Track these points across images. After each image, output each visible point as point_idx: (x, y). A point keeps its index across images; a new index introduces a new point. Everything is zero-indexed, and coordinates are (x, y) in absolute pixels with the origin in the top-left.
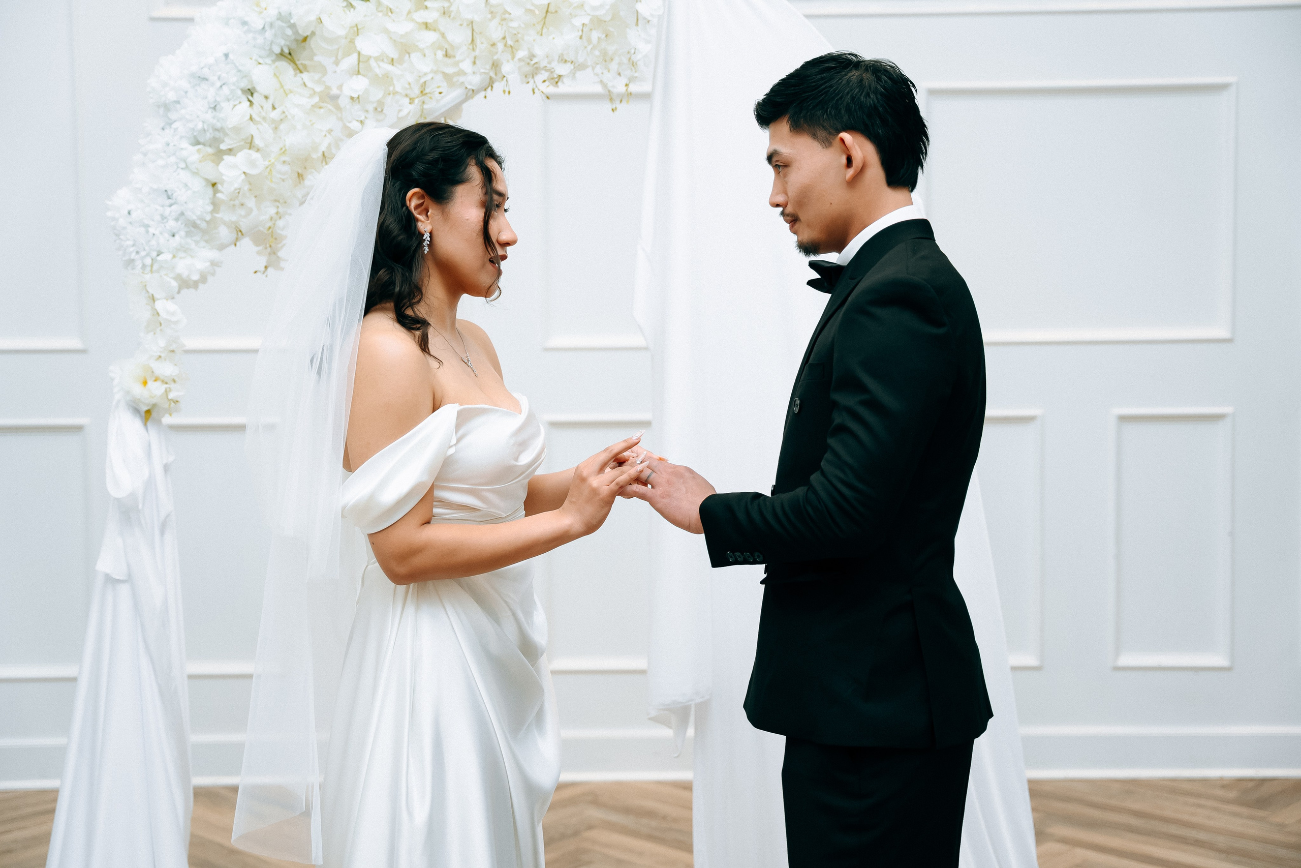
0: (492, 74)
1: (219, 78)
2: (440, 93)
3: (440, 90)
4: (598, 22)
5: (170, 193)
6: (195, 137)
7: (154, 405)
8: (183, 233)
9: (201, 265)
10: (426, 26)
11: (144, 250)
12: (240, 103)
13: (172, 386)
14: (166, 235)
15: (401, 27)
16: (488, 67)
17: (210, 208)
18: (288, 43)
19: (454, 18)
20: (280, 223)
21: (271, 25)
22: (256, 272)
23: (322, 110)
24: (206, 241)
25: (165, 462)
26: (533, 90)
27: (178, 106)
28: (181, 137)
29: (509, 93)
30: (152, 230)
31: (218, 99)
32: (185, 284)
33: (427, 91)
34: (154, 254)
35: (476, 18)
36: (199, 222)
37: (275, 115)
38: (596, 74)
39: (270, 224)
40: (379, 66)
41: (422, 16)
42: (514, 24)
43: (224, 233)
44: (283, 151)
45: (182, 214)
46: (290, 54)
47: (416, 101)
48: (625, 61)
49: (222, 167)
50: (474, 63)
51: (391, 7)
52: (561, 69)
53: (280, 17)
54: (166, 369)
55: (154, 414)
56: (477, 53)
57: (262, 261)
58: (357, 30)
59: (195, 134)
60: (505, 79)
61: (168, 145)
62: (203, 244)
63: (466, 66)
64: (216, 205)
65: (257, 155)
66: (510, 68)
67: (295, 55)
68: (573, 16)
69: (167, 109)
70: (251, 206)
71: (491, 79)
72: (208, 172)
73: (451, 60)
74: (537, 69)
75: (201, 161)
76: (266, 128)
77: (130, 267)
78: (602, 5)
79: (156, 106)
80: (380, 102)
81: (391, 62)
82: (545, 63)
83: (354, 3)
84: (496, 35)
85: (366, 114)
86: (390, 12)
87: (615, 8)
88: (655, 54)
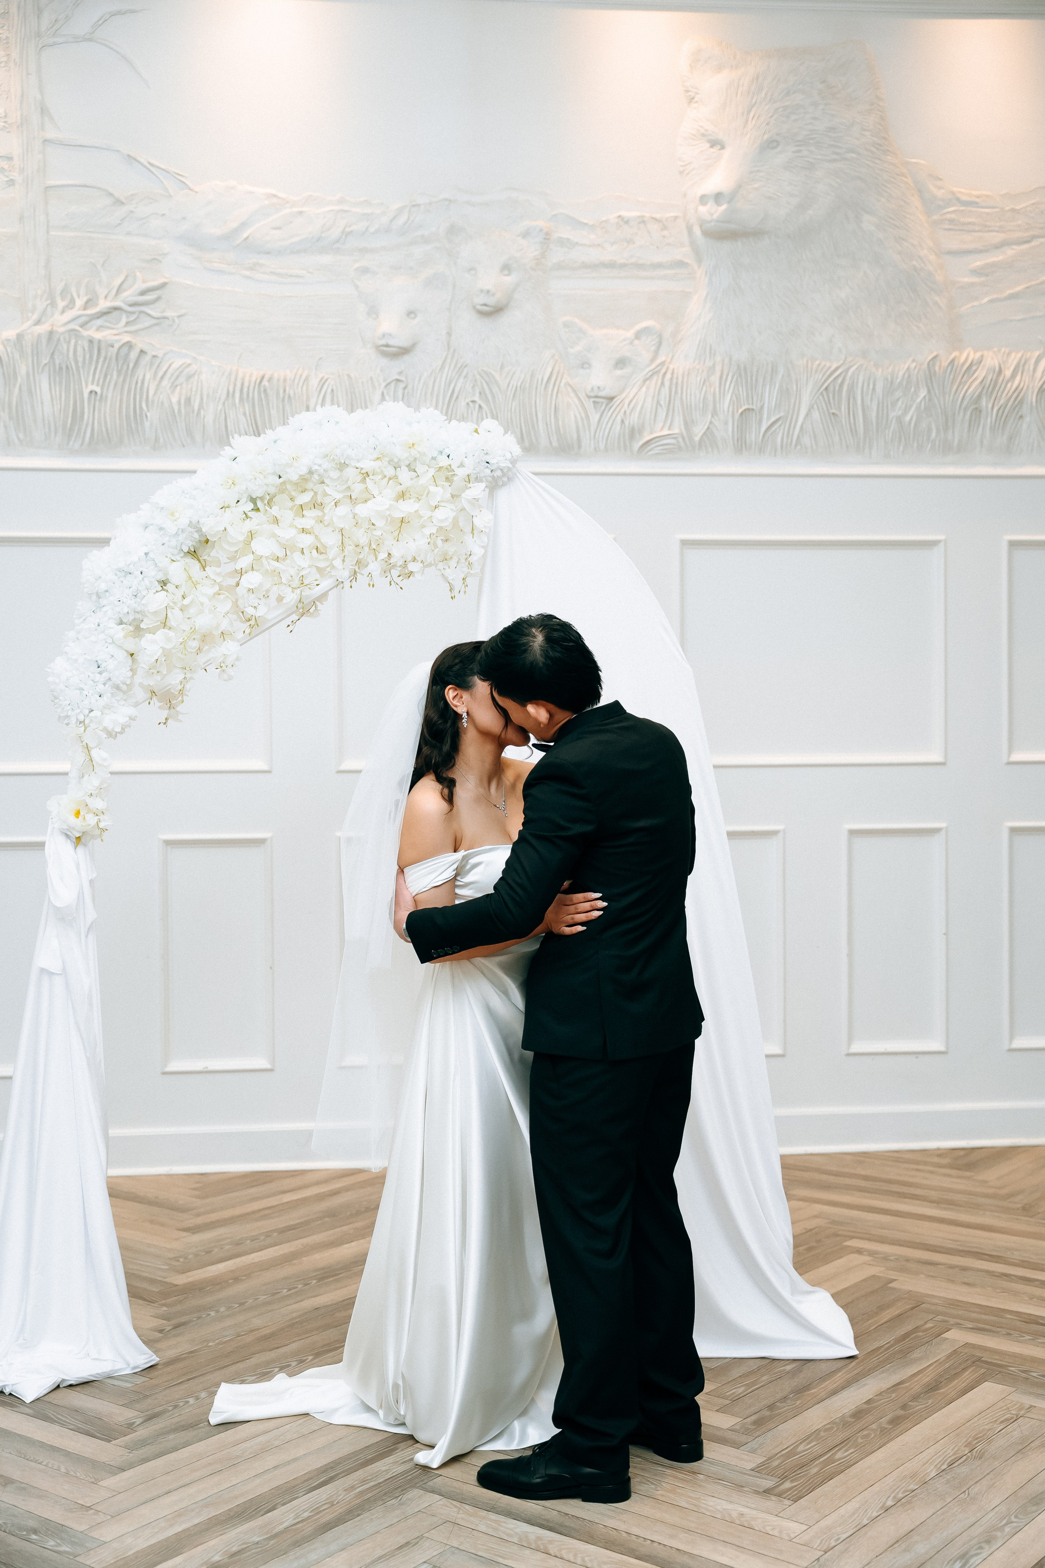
0: (357, 570)
1: (141, 573)
2: (317, 585)
3: (317, 582)
5: (100, 662)
6: (120, 618)
7: (83, 833)
8: (109, 695)
9: (123, 720)
10: (303, 531)
11: (79, 707)
12: (157, 592)
13: (102, 817)
14: (97, 697)
15: (286, 533)
16: (355, 562)
17: (130, 674)
18: (194, 544)
19: (328, 526)
20: (188, 686)
21: (183, 531)
22: (159, 724)
23: (222, 597)
24: (125, 700)
25: (90, 878)
26: (390, 582)
27: (107, 594)
28: (109, 619)
29: (373, 586)
30: (85, 692)
31: (140, 589)
32: (112, 735)
33: (305, 582)
34: (87, 711)
35: (347, 527)
36: (121, 685)
37: (186, 602)
38: (439, 570)
39: (180, 687)
40: (269, 563)
41: (301, 523)
42: (378, 533)
43: (140, 694)
44: (194, 631)
45: (110, 679)
46: (195, 551)
47: (298, 591)
48: (463, 561)
49: (144, 643)
50: (344, 561)
51: (278, 517)
52: (412, 567)
53: (190, 524)
54: (98, 804)
55: (83, 840)
56: (346, 553)
57: (165, 713)
58: (252, 535)
59: (120, 616)
60: (370, 575)
61: (99, 624)
62: (123, 702)
63: (338, 563)
64: (133, 671)
65: (171, 634)
66: (374, 567)
67: (199, 553)
68: (423, 526)
69: (99, 596)
70: (165, 672)
71: (355, 573)
72: (130, 645)
73: (322, 557)
74: (394, 566)
75: (125, 637)
76: (177, 611)
77: (66, 721)
78: (446, 519)
79: (90, 595)
80: (268, 591)
81: (277, 559)
82: (401, 562)
83: (250, 514)
84: (363, 540)
85: (259, 601)
86: (276, 521)
87: (455, 521)
88: (484, 556)
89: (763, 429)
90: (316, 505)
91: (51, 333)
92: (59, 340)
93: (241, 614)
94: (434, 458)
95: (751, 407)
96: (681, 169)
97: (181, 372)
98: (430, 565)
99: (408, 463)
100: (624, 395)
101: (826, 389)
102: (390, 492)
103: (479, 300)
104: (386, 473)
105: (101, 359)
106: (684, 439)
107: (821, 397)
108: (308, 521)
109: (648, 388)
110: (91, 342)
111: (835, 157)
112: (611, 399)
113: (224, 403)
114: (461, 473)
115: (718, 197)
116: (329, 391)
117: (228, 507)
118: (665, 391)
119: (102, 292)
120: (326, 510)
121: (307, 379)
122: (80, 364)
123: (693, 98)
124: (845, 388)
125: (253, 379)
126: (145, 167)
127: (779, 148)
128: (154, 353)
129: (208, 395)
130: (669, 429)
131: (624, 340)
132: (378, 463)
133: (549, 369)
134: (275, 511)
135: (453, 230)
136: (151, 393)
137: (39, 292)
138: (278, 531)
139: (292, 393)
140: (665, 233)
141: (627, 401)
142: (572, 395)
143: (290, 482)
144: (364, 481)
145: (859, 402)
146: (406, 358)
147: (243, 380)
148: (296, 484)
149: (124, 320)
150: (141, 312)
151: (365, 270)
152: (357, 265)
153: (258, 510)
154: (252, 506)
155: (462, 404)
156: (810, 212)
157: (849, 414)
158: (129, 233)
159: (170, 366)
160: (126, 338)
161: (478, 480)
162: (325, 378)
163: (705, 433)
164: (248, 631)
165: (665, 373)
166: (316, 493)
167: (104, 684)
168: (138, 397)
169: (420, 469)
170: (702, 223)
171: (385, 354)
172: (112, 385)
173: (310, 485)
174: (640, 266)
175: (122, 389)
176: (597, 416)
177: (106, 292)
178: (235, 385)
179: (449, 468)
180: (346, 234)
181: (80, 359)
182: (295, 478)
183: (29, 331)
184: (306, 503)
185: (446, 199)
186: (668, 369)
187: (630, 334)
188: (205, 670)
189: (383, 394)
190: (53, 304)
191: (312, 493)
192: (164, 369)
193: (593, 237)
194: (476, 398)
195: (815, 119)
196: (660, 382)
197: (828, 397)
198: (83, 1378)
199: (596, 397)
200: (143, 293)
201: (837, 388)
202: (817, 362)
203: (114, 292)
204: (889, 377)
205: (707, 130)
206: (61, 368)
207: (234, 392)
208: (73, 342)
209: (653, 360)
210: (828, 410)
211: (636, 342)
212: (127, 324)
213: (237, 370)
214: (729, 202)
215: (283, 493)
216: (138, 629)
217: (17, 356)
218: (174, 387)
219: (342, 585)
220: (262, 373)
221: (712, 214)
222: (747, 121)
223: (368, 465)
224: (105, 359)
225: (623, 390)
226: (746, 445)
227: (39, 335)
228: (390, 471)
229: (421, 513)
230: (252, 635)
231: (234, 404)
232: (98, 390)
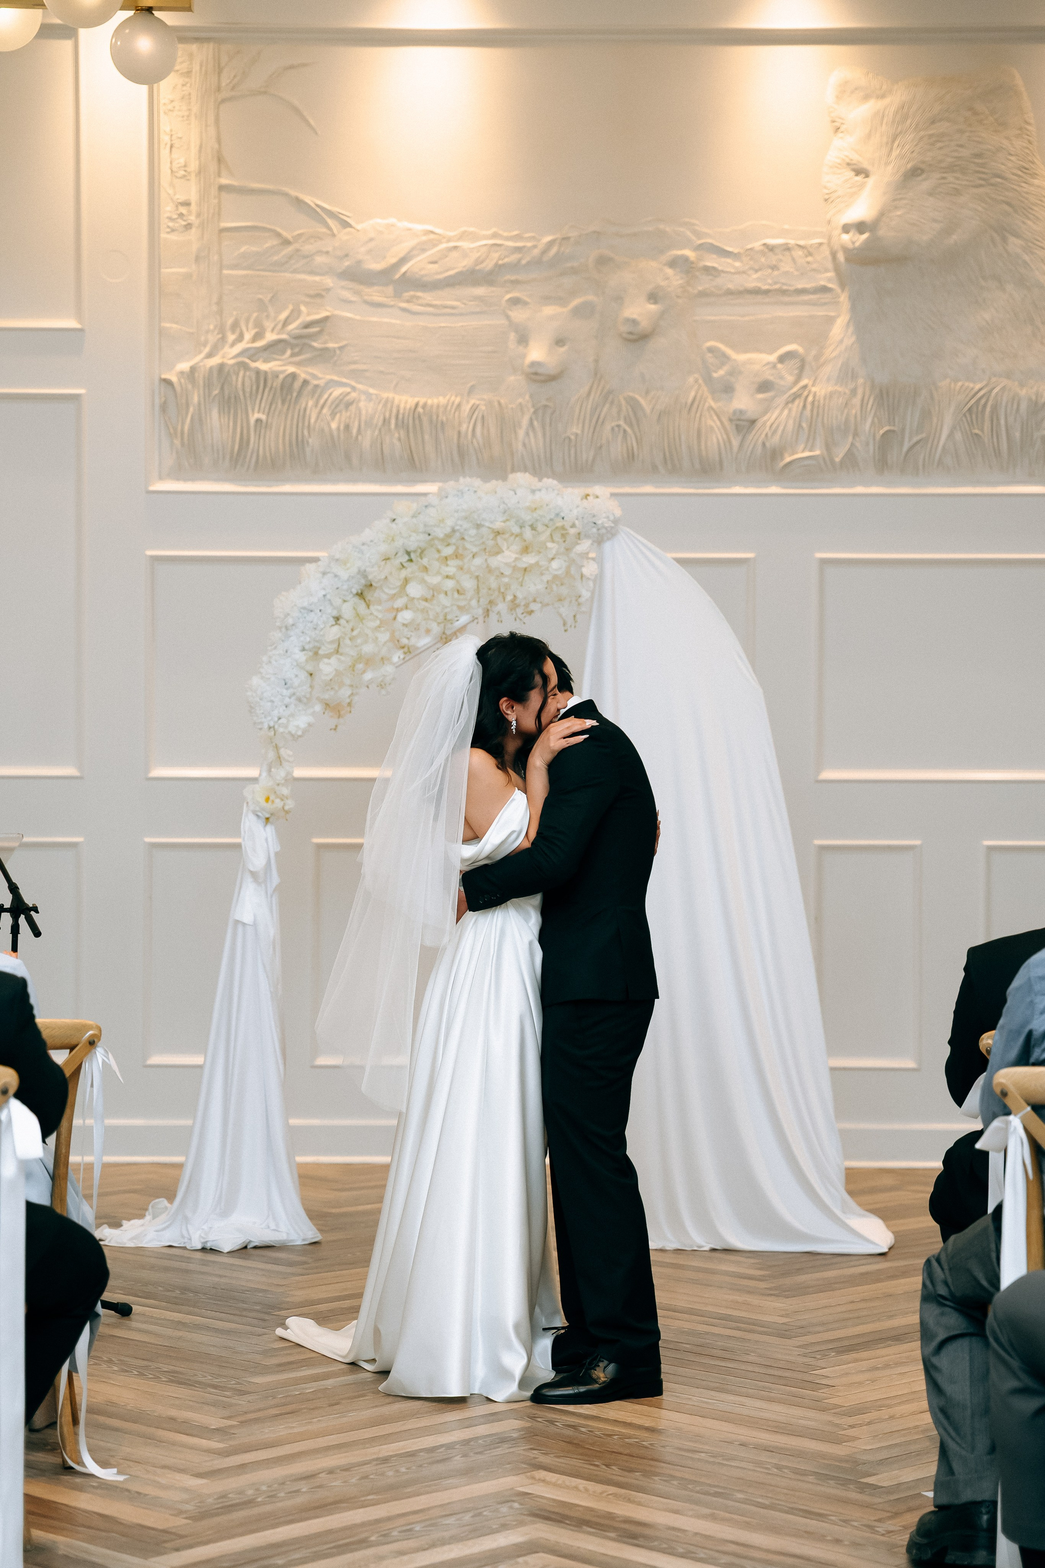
0: (489, 608)
1: (320, 611)
2: (458, 620)
3: (456, 619)
4: (555, 577)
5: (287, 681)
6: (303, 646)
7: (272, 814)
8: (294, 706)
9: (303, 725)
10: (447, 577)
11: (270, 716)
12: (333, 625)
13: (286, 802)
14: (284, 707)
15: (434, 580)
16: (488, 602)
17: (309, 690)
18: (361, 587)
19: (467, 573)
20: (354, 700)
21: (353, 577)
22: (331, 729)
23: (383, 629)
24: (305, 710)
25: (276, 851)
27: (294, 627)
28: (295, 646)
29: (501, 622)
30: (275, 704)
31: (319, 623)
32: (295, 737)
33: (449, 617)
34: (276, 719)
35: (481, 575)
36: (303, 698)
37: (355, 633)
39: (348, 700)
40: (420, 603)
41: (446, 570)
42: (506, 580)
43: (317, 706)
44: (360, 656)
45: (294, 694)
47: (442, 625)
48: (574, 601)
49: (322, 666)
50: (479, 601)
51: (428, 566)
52: (533, 606)
53: (359, 572)
54: (285, 791)
55: (271, 820)
56: (481, 595)
57: (336, 721)
58: (406, 581)
59: (303, 644)
60: (499, 613)
61: (287, 652)
62: (303, 712)
63: (474, 603)
64: (311, 687)
65: (342, 658)
66: (502, 607)
67: (365, 593)
68: (542, 574)
69: (287, 628)
70: (337, 688)
71: (488, 610)
72: (309, 668)
73: (462, 597)
74: (518, 606)
75: (307, 661)
76: (348, 642)
77: (259, 727)
78: (560, 568)
79: (280, 628)
80: (418, 625)
81: (426, 600)
82: (523, 603)
83: (405, 564)
84: (494, 585)
85: (411, 633)
86: (426, 569)
87: (568, 568)
88: (592, 597)
89: (905, 448)
90: (457, 556)
91: (221, 366)
92: (229, 372)
93: (397, 642)
94: (551, 520)
95: (892, 428)
96: (827, 197)
97: (341, 400)
98: (548, 605)
99: (530, 523)
100: (765, 418)
101: (970, 410)
102: (516, 547)
103: (624, 329)
104: (514, 532)
105: (267, 390)
106: (824, 459)
107: (964, 419)
108: (451, 570)
109: (790, 410)
110: (258, 372)
111: (982, 182)
112: (753, 422)
113: (380, 430)
114: (572, 531)
115: (861, 227)
116: (480, 417)
117: (388, 559)
118: (808, 412)
119: (268, 325)
120: (466, 560)
121: (459, 405)
122: (248, 395)
123: (839, 128)
124: (988, 409)
125: (408, 407)
126: (312, 208)
127: (924, 176)
128: (316, 382)
129: (366, 422)
130: (811, 451)
131: (768, 363)
132: (508, 523)
133: (693, 394)
134: (425, 561)
135: (602, 261)
136: (313, 420)
137: (212, 327)
138: (427, 578)
139: (444, 419)
140: (810, 259)
141: (769, 424)
142: (715, 418)
143: (437, 538)
144: (495, 539)
145: (1002, 422)
146: (554, 383)
147: (398, 407)
148: (442, 540)
149: (289, 352)
150: (304, 344)
151: (515, 302)
152: (508, 296)
153: (411, 560)
154: (407, 558)
155: (608, 427)
156: (954, 237)
157: (992, 435)
158: (295, 271)
159: (330, 394)
160: (291, 369)
161: (587, 536)
162: (478, 402)
163: (846, 455)
164: (402, 657)
165: (807, 397)
166: (457, 548)
167: (290, 698)
168: (300, 425)
169: (540, 528)
170: (845, 249)
171: (535, 381)
172: (277, 413)
173: (453, 541)
174: (784, 292)
175: (286, 418)
176: (740, 438)
177: (272, 325)
178: (391, 411)
179: (563, 528)
180: (499, 268)
181: (248, 390)
182: (441, 536)
183: (201, 364)
184: (450, 555)
185: (595, 232)
186: (810, 392)
187: (773, 358)
188: (368, 687)
189: (531, 420)
190: (223, 339)
191: (454, 548)
192: (326, 396)
193: (737, 264)
194: (622, 423)
195: (961, 146)
196: (802, 404)
197: (971, 417)
198: (266, 1242)
199: (739, 420)
200: (307, 326)
201: (980, 408)
202: (960, 384)
203: (280, 326)
204: (1034, 398)
205: (851, 160)
206: (229, 398)
207: (390, 418)
208: (241, 374)
209: (796, 382)
210: (970, 430)
211: (779, 366)
212: (292, 355)
213: (394, 398)
214: (871, 231)
215: (432, 546)
216: (316, 653)
217: (190, 387)
218: (333, 414)
219: (476, 621)
220: (416, 400)
221: (853, 243)
222: (891, 149)
223: (498, 525)
224: (271, 389)
225: (765, 412)
226: (887, 465)
227: (211, 368)
228: (516, 530)
229: (541, 563)
230: (405, 660)
231: (390, 430)
232: (263, 417)
